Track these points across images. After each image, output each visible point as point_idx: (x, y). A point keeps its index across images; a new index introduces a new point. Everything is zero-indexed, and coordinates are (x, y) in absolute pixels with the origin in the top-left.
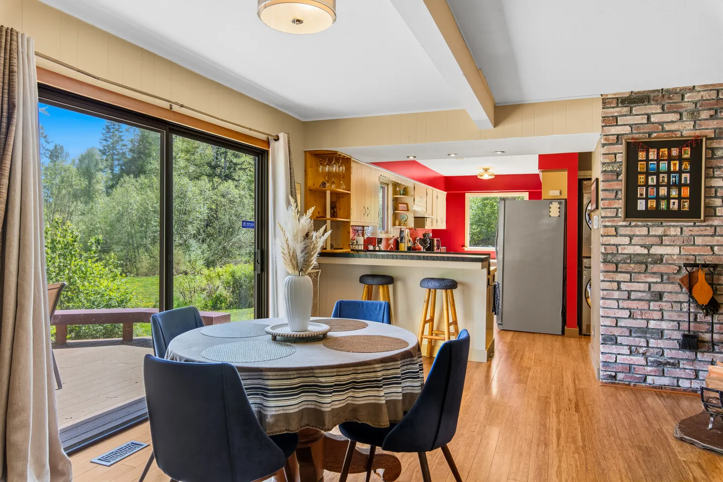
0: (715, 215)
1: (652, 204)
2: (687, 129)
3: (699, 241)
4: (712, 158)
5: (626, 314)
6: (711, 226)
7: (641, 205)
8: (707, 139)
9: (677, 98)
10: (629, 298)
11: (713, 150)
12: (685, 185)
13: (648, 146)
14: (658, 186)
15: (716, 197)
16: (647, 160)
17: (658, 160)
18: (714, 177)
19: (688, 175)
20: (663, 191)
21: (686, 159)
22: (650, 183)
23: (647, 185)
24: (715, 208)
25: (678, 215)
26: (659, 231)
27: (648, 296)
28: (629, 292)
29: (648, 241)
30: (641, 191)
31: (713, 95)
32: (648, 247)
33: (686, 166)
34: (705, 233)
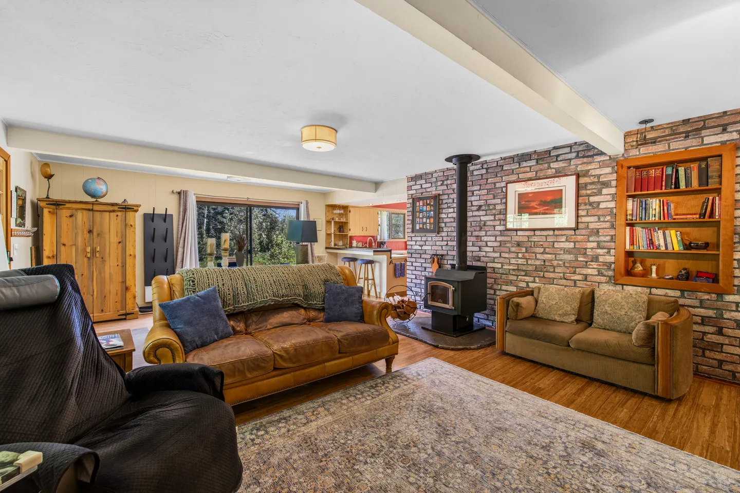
0: (443, 231)
1: (421, 226)
2: (433, 191)
3: (438, 243)
4: (442, 204)
5: (414, 277)
6: (441, 236)
7: (418, 228)
8: (439, 195)
9: (430, 176)
10: (415, 270)
11: (442, 200)
12: (432, 217)
13: (420, 199)
14: (423, 217)
15: (443, 222)
16: (419, 206)
17: (423, 205)
18: (442, 213)
19: (432, 212)
20: (424, 220)
21: (432, 205)
22: (420, 216)
23: (419, 217)
24: (442, 228)
25: (430, 231)
26: (424, 239)
27: (420, 269)
28: (416, 267)
29: (422, 243)
30: (418, 220)
31: (441, 174)
32: (421, 246)
33: (432, 208)
34: (439, 240)
